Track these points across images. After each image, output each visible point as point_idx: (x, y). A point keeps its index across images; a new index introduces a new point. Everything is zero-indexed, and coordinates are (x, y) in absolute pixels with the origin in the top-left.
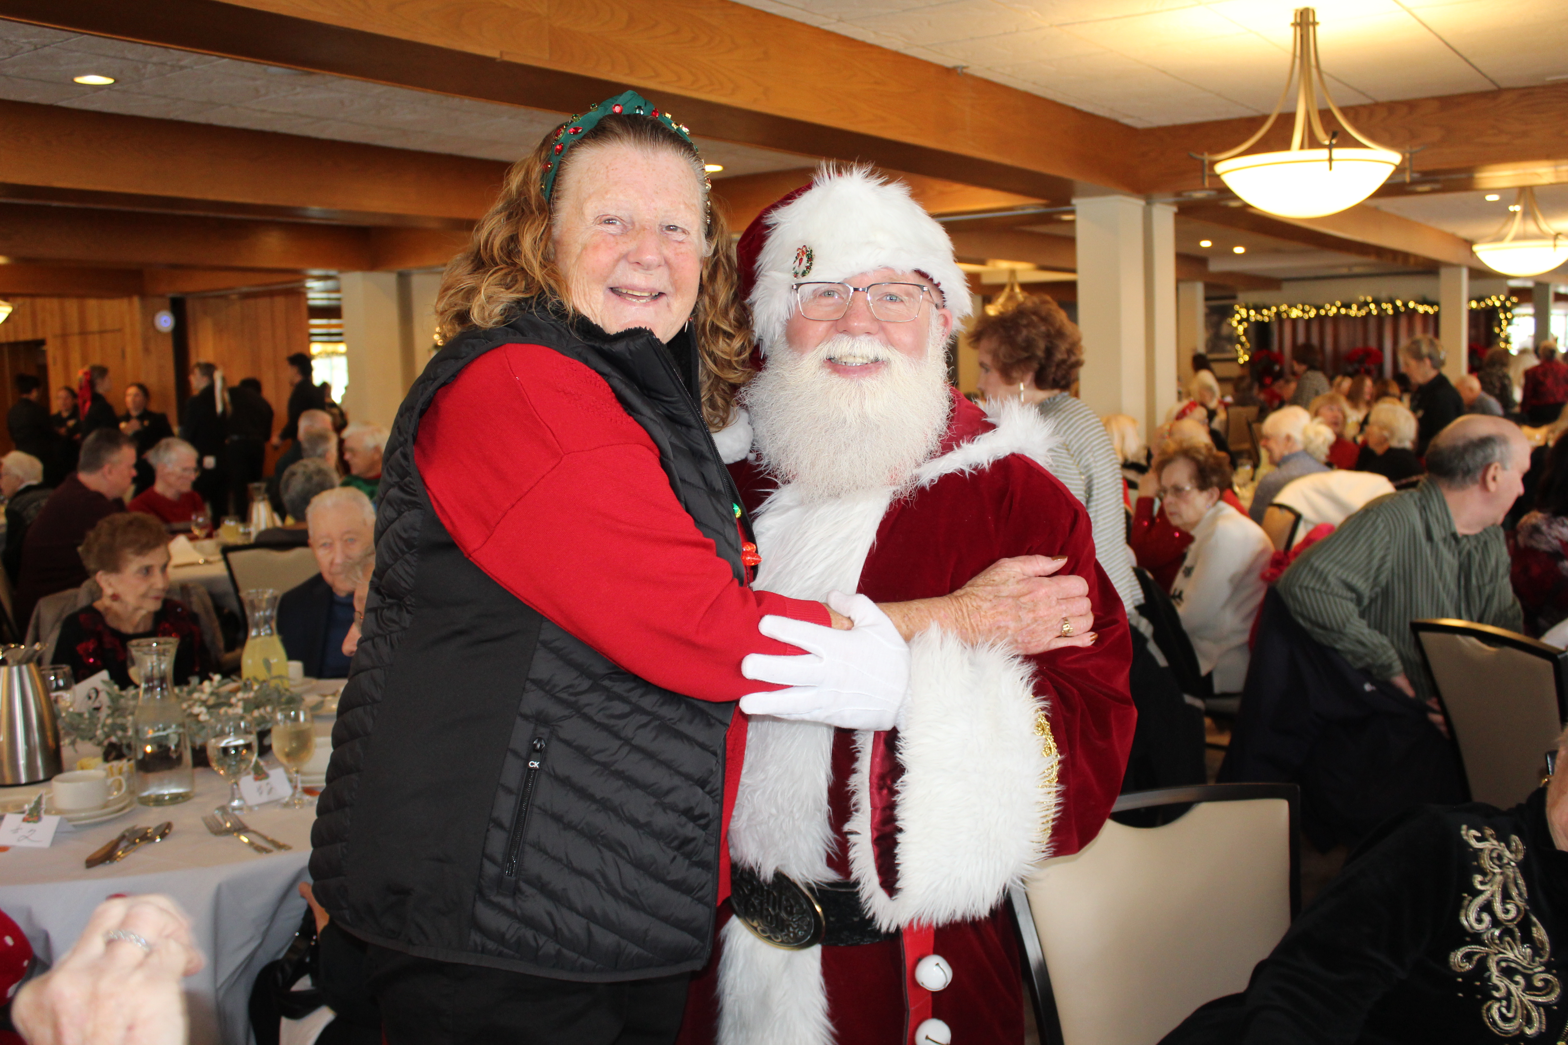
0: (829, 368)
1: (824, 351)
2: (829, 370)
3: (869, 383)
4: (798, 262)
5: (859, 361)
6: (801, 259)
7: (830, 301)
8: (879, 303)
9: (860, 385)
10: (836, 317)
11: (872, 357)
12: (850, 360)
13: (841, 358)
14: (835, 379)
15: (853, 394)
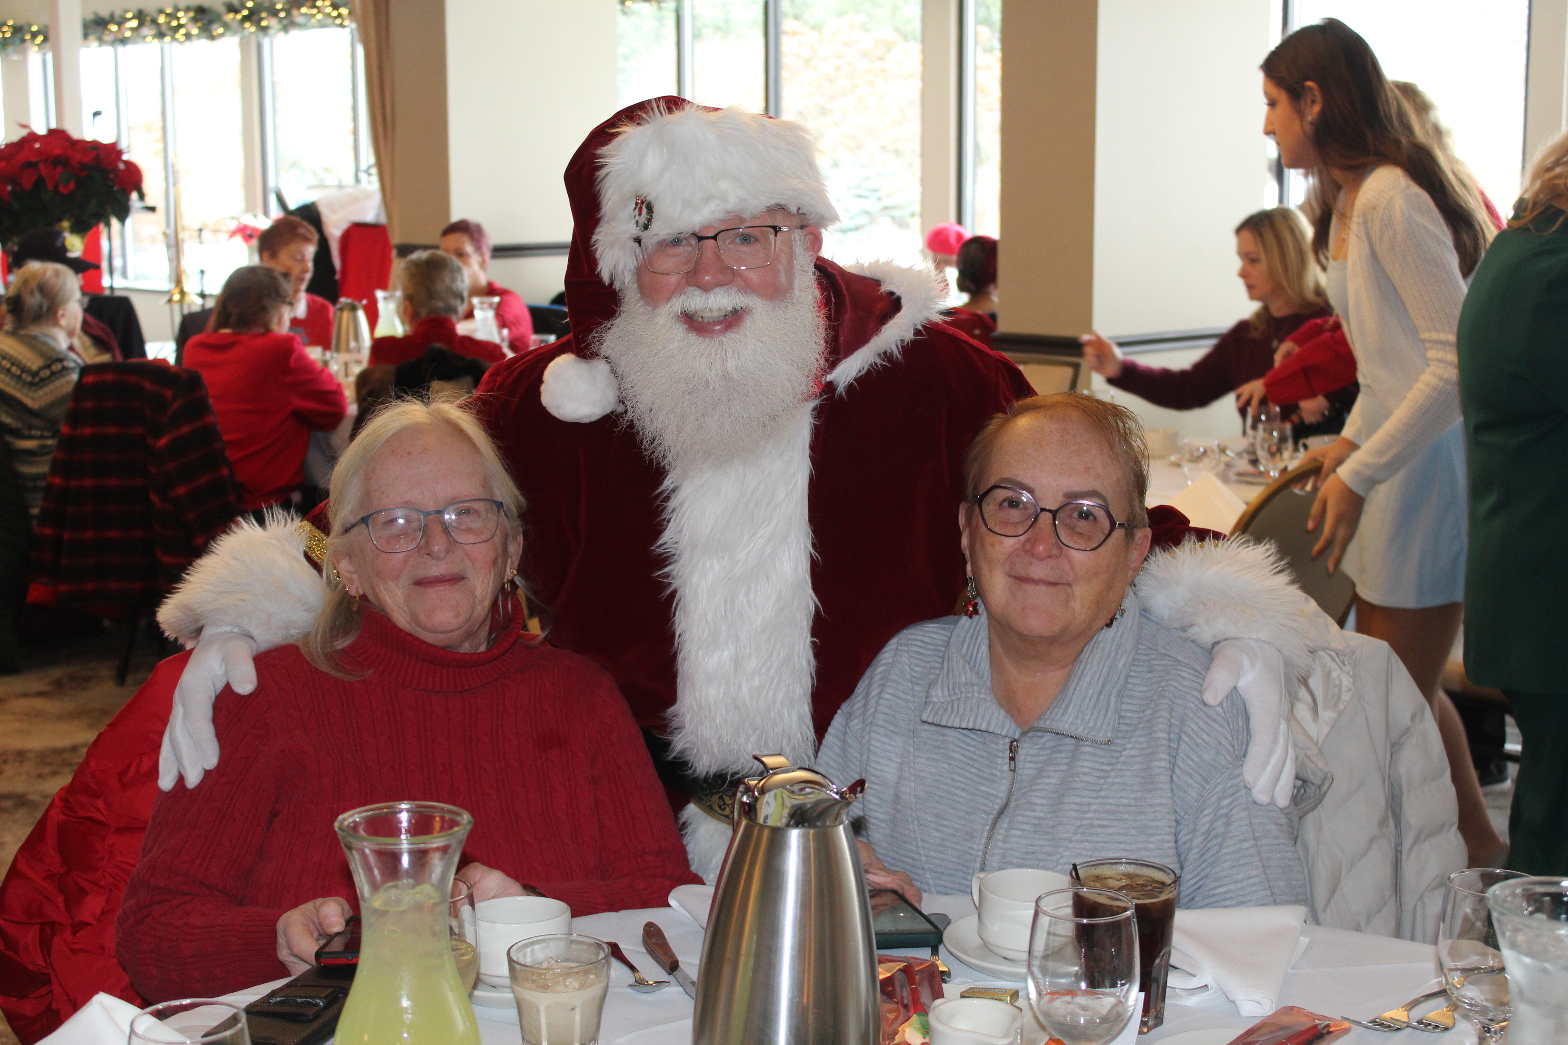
0: (685, 323)
1: (677, 304)
2: (686, 326)
3: (729, 339)
4: (637, 210)
5: (715, 314)
6: (641, 209)
7: (679, 250)
8: (731, 247)
9: (721, 343)
10: (685, 269)
11: (730, 309)
12: (707, 314)
13: (696, 312)
14: (693, 338)
15: (714, 353)
